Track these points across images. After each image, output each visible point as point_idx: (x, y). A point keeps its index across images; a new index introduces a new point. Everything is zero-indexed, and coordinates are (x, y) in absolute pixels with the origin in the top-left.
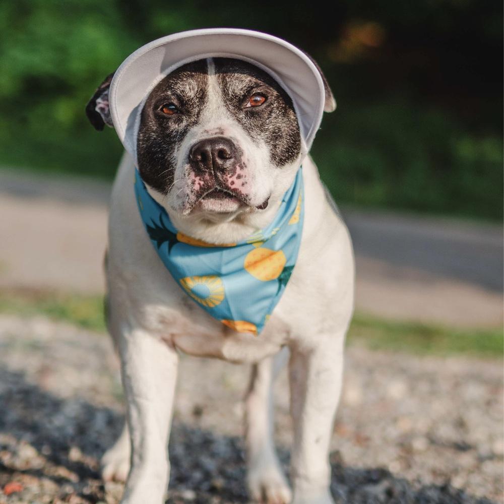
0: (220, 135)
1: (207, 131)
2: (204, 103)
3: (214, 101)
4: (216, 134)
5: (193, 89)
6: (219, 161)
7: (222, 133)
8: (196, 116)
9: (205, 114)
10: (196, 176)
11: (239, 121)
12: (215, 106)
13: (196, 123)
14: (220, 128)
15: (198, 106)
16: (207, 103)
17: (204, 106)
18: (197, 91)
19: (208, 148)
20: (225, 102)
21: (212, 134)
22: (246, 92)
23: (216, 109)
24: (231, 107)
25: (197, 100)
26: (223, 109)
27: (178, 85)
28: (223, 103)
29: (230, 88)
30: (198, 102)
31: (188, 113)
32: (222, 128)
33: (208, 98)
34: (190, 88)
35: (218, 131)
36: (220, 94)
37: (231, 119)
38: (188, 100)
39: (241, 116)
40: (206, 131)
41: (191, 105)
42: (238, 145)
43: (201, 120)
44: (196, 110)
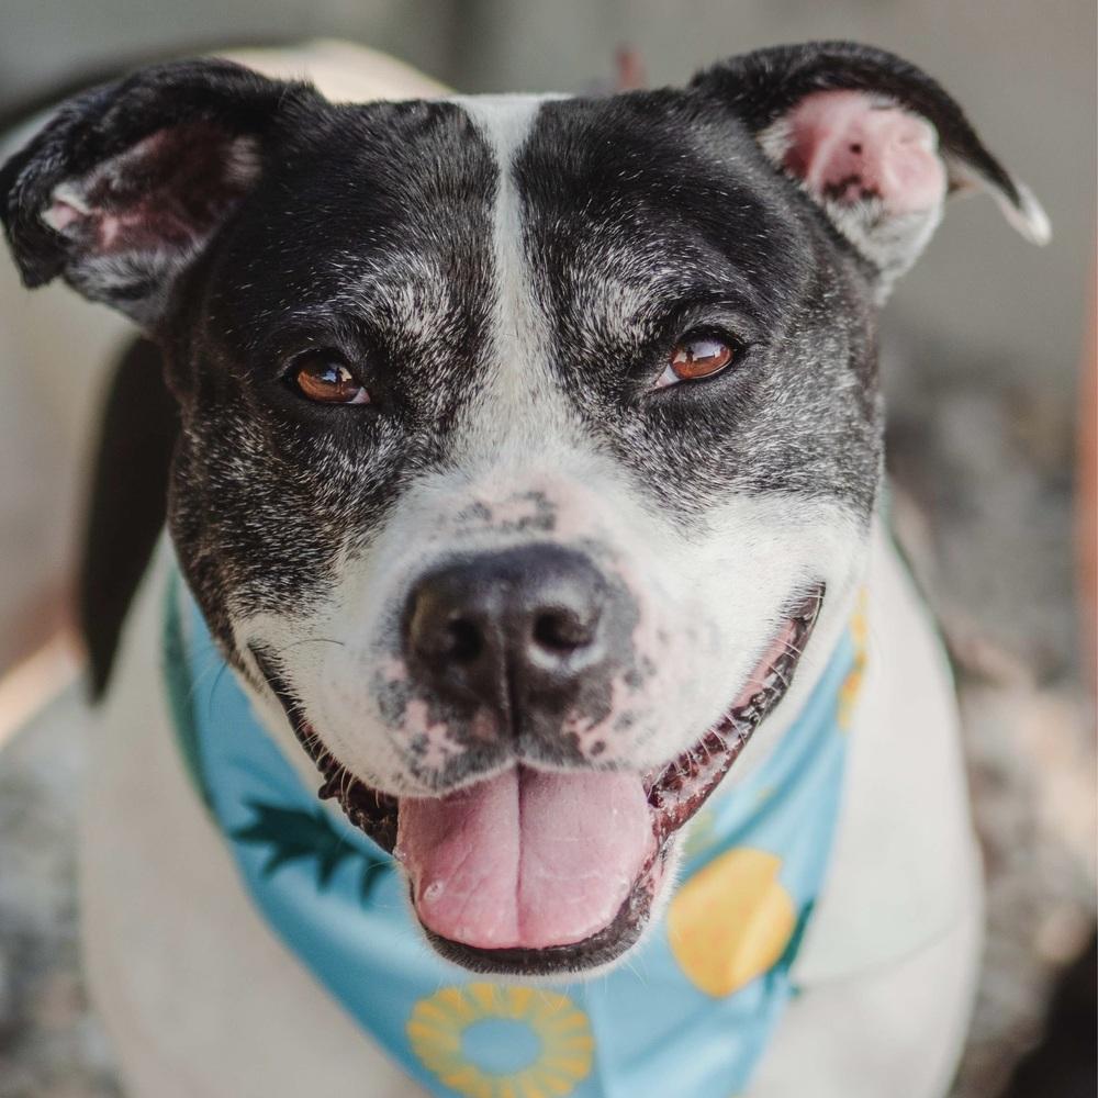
0: (540, 536)
1: (481, 510)
2: (472, 374)
3: (517, 366)
4: (523, 523)
5: (434, 309)
6: (540, 658)
7: (548, 524)
8: (437, 426)
9: (476, 422)
10: (431, 722)
11: (620, 451)
12: (519, 389)
13: (437, 457)
14: (538, 496)
15: (449, 382)
16: (485, 370)
17: (472, 385)
18: (449, 316)
19: (491, 603)
20: (564, 371)
21: (506, 527)
22: (656, 328)
23: (523, 402)
24: (590, 397)
25: (446, 356)
26: (554, 404)
27: (368, 278)
28: (553, 377)
29: (587, 313)
30: (447, 365)
31: (404, 411)
32: (551, 496)
33: (491, 352)
34: (417, 304)
35: (529, 509)
36: (546, 337)
37: (588, 444)
38: (407, 354)
39: (629, 431)
40: (479, 505)
41: (416, 377)
42: (618, 576)
43: (459, 443)
44: (439, 399)
